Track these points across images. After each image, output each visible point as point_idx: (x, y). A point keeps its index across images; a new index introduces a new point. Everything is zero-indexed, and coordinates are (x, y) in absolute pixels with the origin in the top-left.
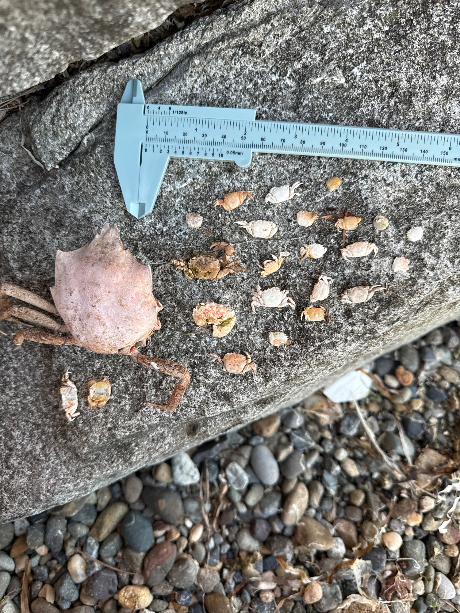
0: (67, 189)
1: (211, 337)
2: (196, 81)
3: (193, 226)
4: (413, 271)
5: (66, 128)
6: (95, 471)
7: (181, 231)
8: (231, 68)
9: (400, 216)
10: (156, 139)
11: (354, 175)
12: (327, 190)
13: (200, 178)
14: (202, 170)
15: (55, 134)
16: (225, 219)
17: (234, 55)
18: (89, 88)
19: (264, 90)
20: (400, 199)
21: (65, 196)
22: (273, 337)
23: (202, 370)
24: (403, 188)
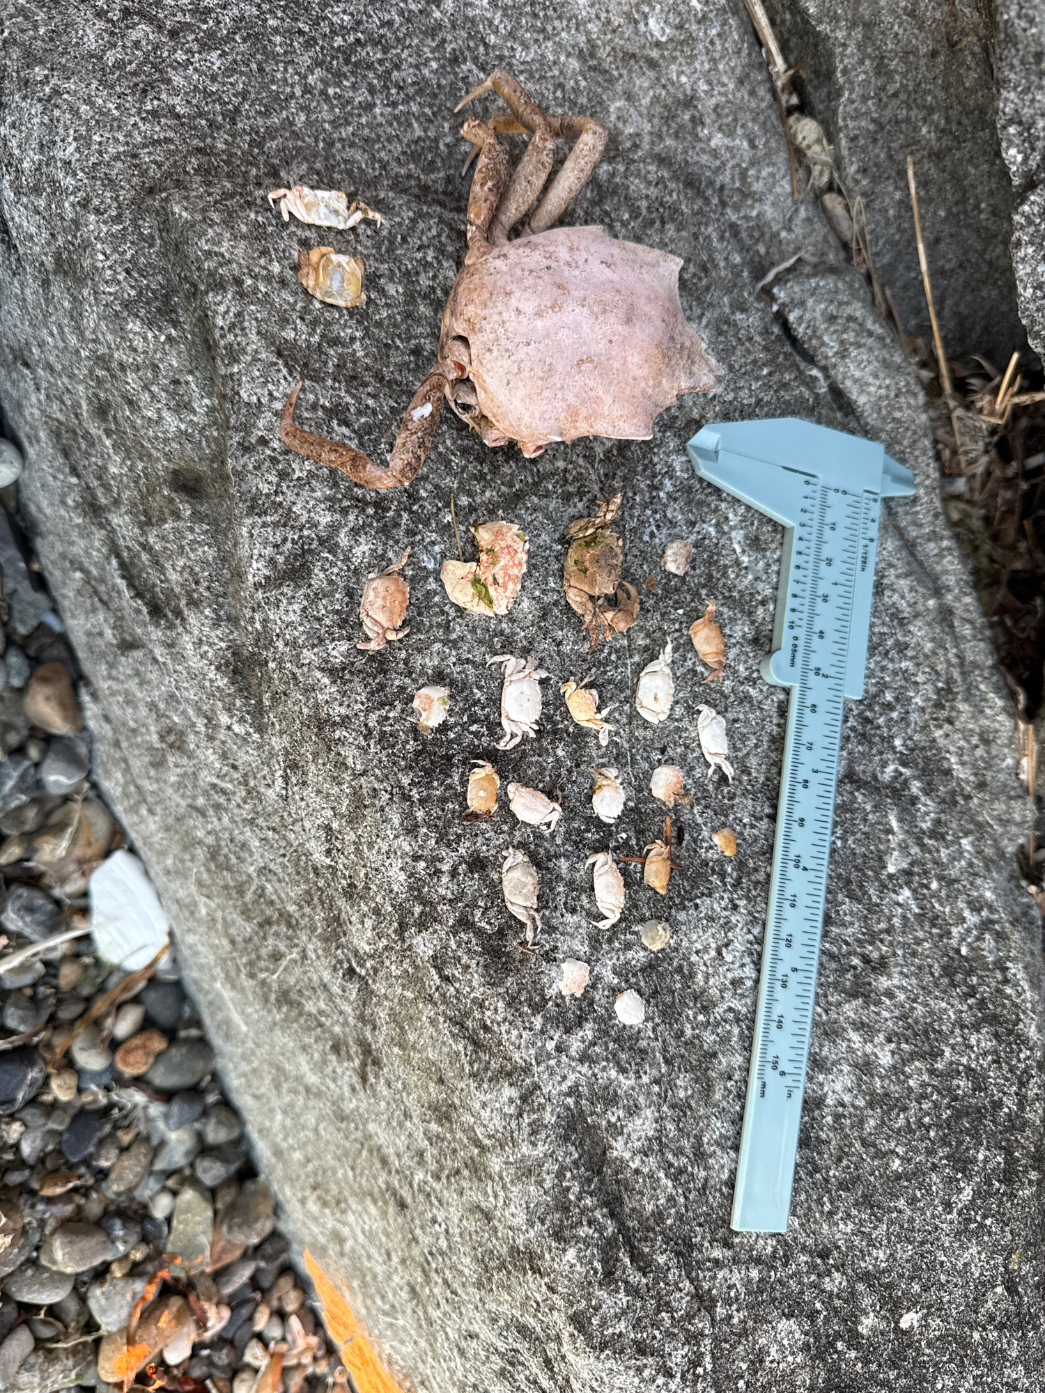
0: (739, 316)
1: (444, 557)
2: (903, 597)
3: (669, 552)
4: (558, 1005)
5: (842, 342)
6: (105, 223)
7: (658, 527)
8: (918, 665)
9: (662, 976)
10: (824, 506)
11: (737, 884)
12: (714, 830)
13: (746, 582)
14: (760, 586)
15: (832, 319)
16: (673, 621)
17: (937, 673)
18: (902, 400)
19: (881, 721)
20: (692, 975)
21: (727, 310)
22: (438, 694)
23: (370, 525)
24: (711, 982)
